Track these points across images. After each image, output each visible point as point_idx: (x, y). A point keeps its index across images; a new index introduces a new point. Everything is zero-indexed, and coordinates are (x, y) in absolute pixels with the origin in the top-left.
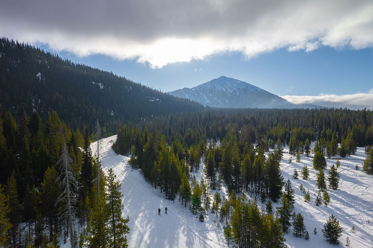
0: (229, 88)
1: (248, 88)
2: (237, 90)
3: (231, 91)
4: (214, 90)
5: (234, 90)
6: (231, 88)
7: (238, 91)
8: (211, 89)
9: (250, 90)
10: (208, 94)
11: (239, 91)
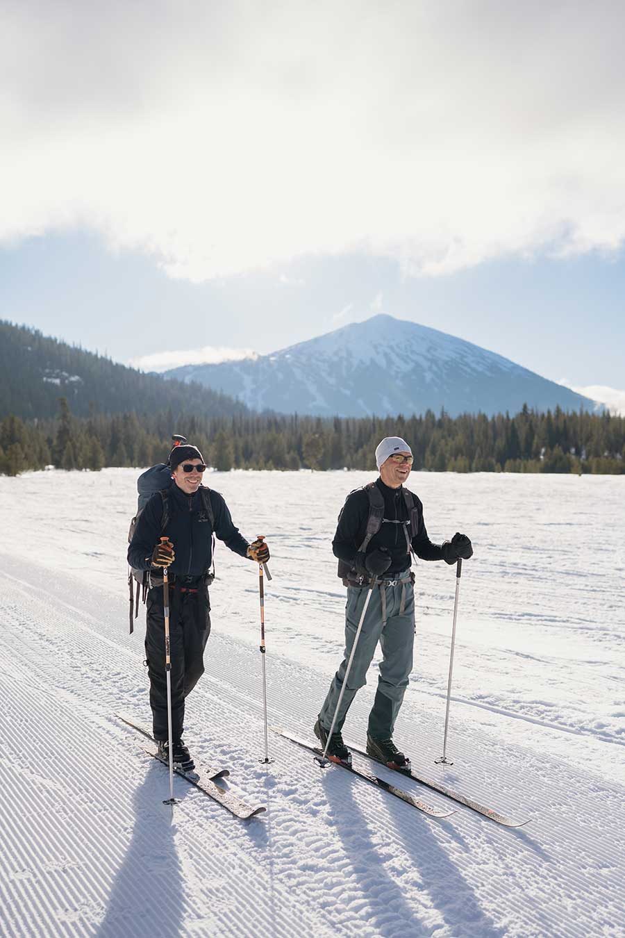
0: (398, 355)
1: (465, 359)
2: (426, 364)
3: (407, 368)
4: (345, 363)
5: (418, 365)
6: (407, 356)
7: (430, 369)
8: (335, 359)
9: (473, 365)
10: (324, 374)
11: (435, 368)
